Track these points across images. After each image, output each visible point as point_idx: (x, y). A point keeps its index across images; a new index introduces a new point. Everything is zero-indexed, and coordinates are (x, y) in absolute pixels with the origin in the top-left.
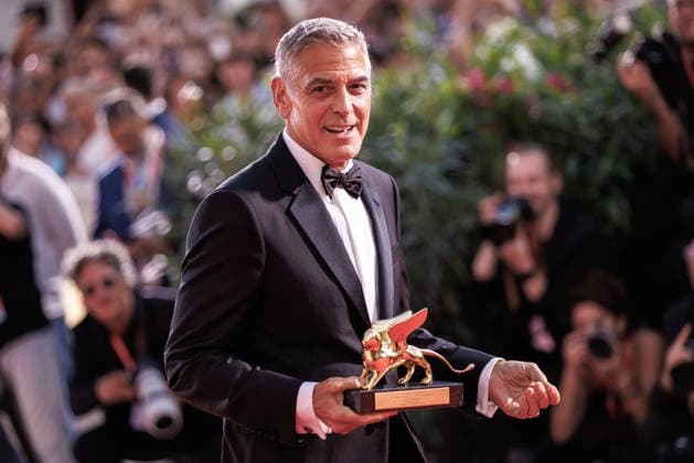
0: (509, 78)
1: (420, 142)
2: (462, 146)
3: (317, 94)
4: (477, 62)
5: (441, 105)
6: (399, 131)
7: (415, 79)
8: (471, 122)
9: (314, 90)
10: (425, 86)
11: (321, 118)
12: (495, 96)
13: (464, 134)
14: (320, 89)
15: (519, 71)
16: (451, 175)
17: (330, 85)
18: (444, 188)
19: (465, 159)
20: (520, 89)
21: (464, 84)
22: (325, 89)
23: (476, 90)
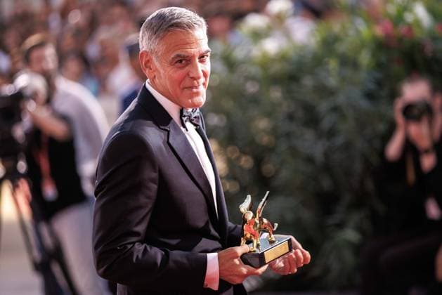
0: (410, 27)
1: (348, 72)
2: (378, 75)
3: (178, 64)
4: (388, 15)
5: (363, 45)
6: (333, 64)
7: (343, 27)
8: (383, 59)
9: (176, 62)
10: (351, 32)
11: (182, 81)
12: (400, 40)
13: (379, 66)
14: (181, 61)
15: (418, 22)
16: (370, 96)
17: (188, 59)
18: (364, 104)
19: (379, 84)
20: (418, 34)
21: (379, 31)
22: (184, 62)
23: (388, 36)
